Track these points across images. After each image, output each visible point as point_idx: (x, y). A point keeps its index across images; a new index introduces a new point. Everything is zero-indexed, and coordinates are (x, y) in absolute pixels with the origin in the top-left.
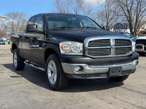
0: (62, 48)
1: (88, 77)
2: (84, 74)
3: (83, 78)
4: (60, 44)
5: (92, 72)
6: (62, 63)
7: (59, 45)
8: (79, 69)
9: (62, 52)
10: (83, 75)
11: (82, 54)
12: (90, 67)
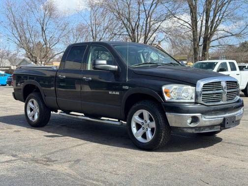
0: (166, 93)
1: (202, 130)
2: (198, 127)
3: (197, 132)
4: (164, 88)
5: (208, 124)
6: (166, 113)
7: (161, 89)
8: (191, 121)
9: (167, 98)
10: (197, 129)
11: (193, 101)
12: (205, 118)
